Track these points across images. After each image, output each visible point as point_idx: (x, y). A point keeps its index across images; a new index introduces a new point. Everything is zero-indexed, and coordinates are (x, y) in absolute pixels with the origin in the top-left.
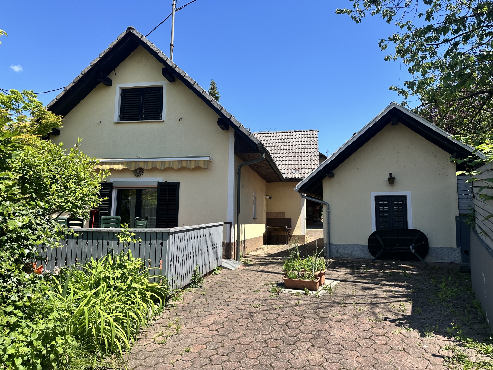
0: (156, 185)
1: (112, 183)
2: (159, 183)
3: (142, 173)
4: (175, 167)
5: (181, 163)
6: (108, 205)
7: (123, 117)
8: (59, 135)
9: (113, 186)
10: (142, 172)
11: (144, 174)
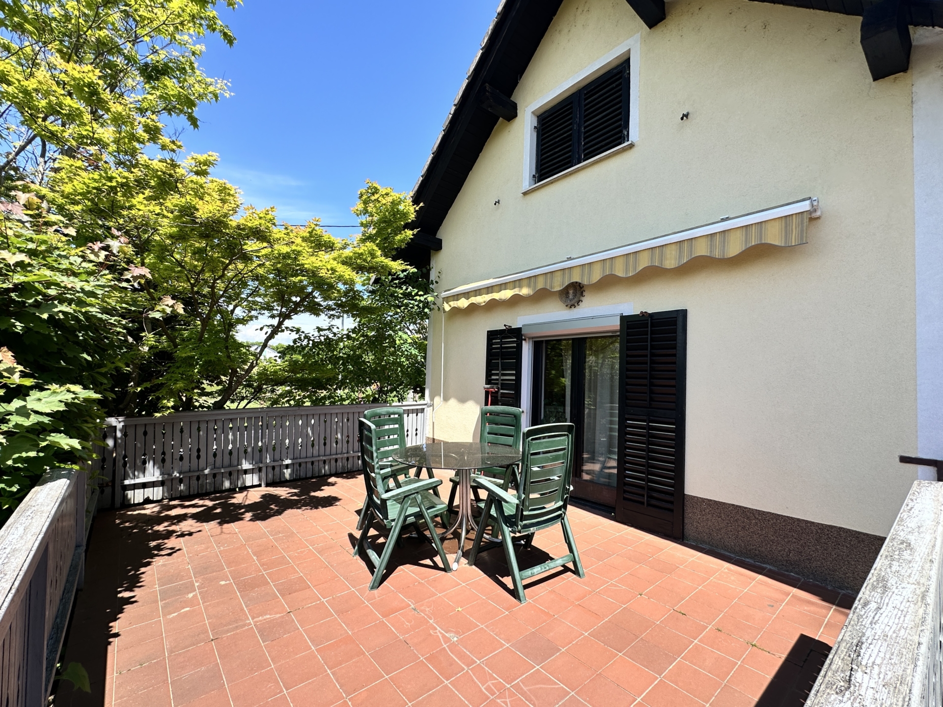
0: (616, 324)
1: (519, 329)
2: (623, 318)
3: (582, 298)
5: (692, 246)
6: (514, 378)
7: (540, 176)
8: (441, 248)
9: (522, 335)
10: (582, 295)
11: (586, 300)
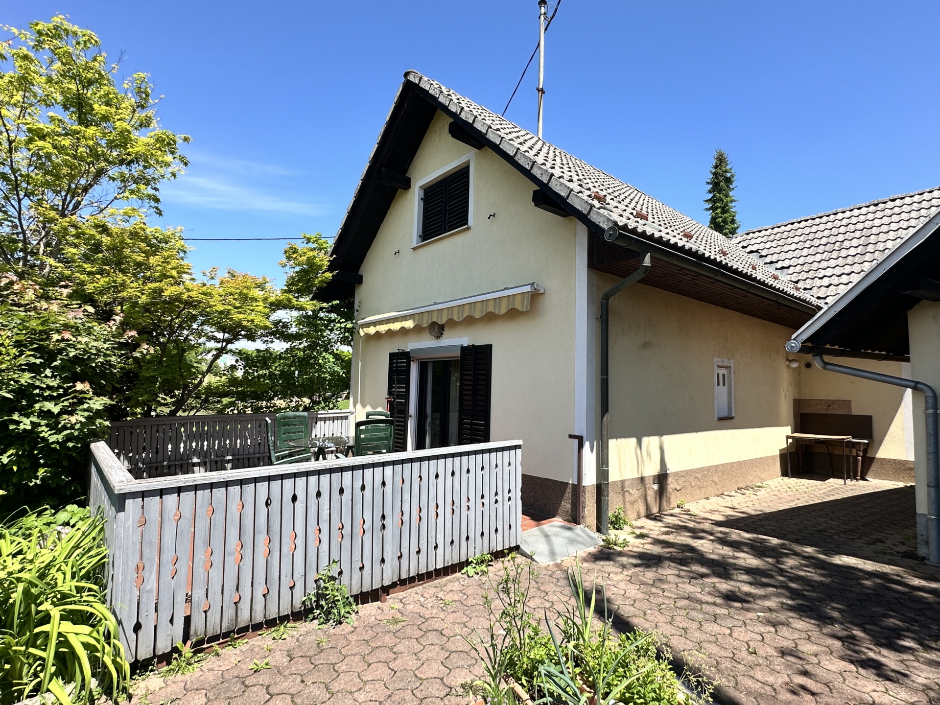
0: (458, 352)
1: (408, 353)
2: (463, 349)
3: (443, 333)
4: (477, 315)
5: (487, 305)
6: (404, 390)
7: (424, 236)
8: (362, 282)
9: (410, 357)
10: (443, 331)
11: (446, 333)
